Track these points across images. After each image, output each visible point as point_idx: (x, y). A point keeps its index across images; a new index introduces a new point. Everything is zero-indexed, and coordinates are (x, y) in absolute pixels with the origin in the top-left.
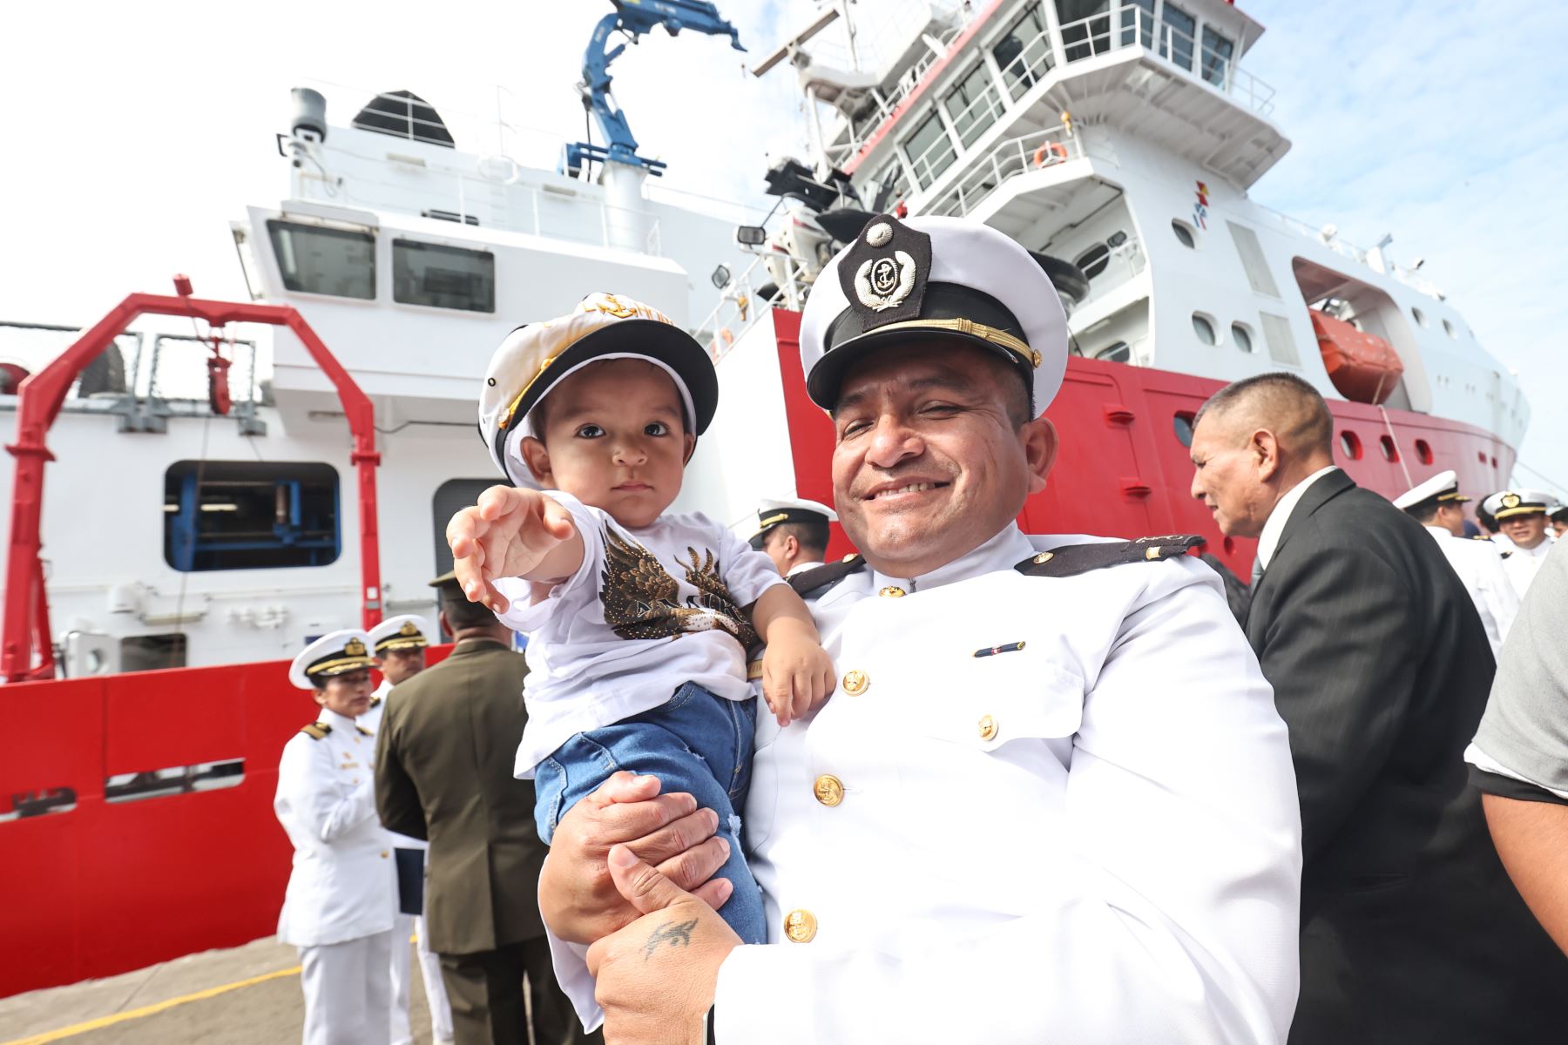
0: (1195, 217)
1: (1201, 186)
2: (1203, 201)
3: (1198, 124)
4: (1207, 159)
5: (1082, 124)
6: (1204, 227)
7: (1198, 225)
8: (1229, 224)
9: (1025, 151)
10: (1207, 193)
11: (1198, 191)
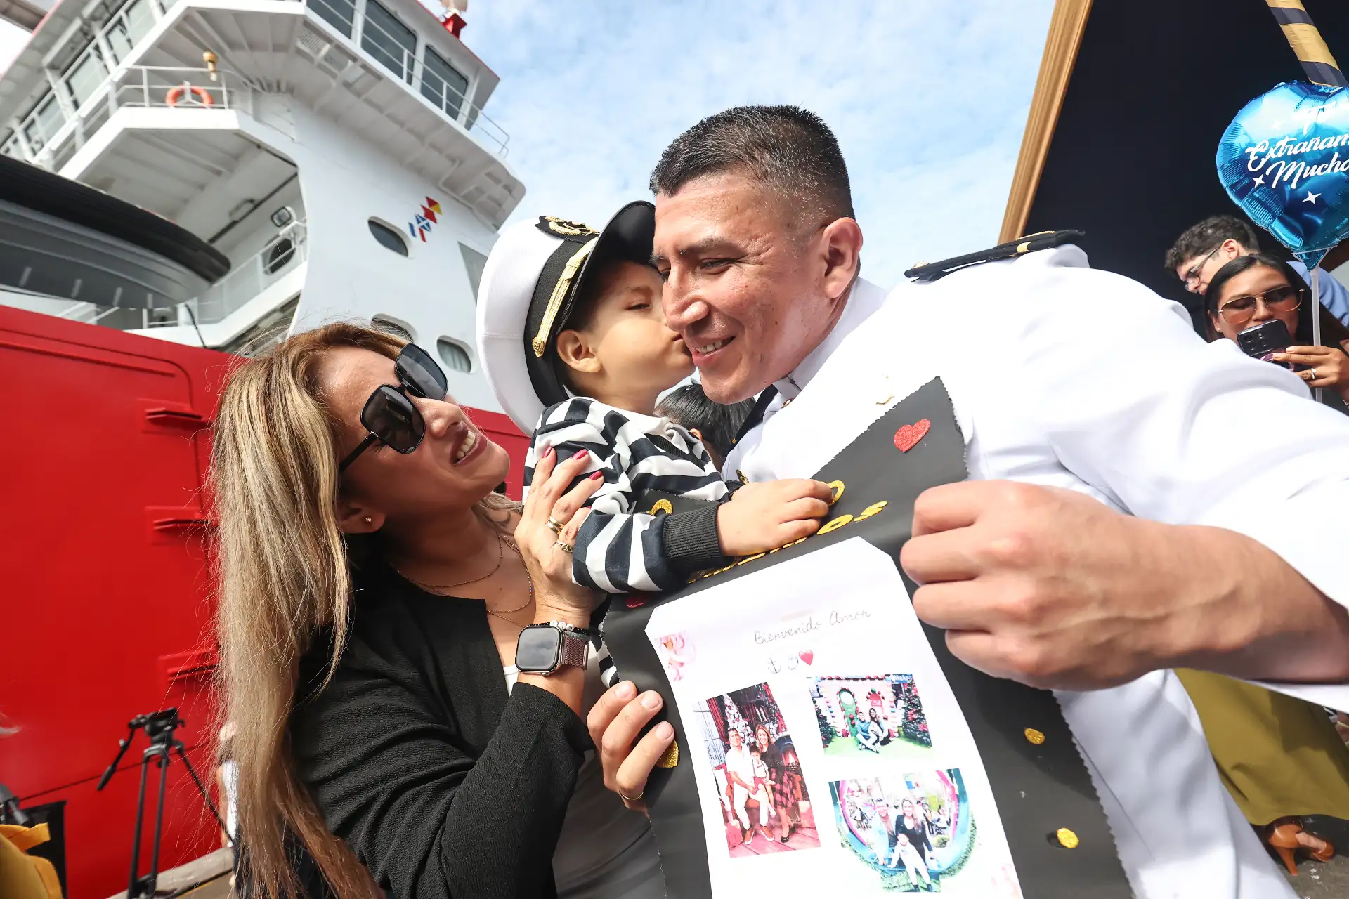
0: (411, 226)
1: (432, 203)
2: (430, 215)
3: (420, 137)
4: (443, 179)
5: (258, 87)
6: (424, 239)
7: (414, 234)
8: (462, 246)
9: (149, 83)
10: (439, 212)
11: (427, 206)
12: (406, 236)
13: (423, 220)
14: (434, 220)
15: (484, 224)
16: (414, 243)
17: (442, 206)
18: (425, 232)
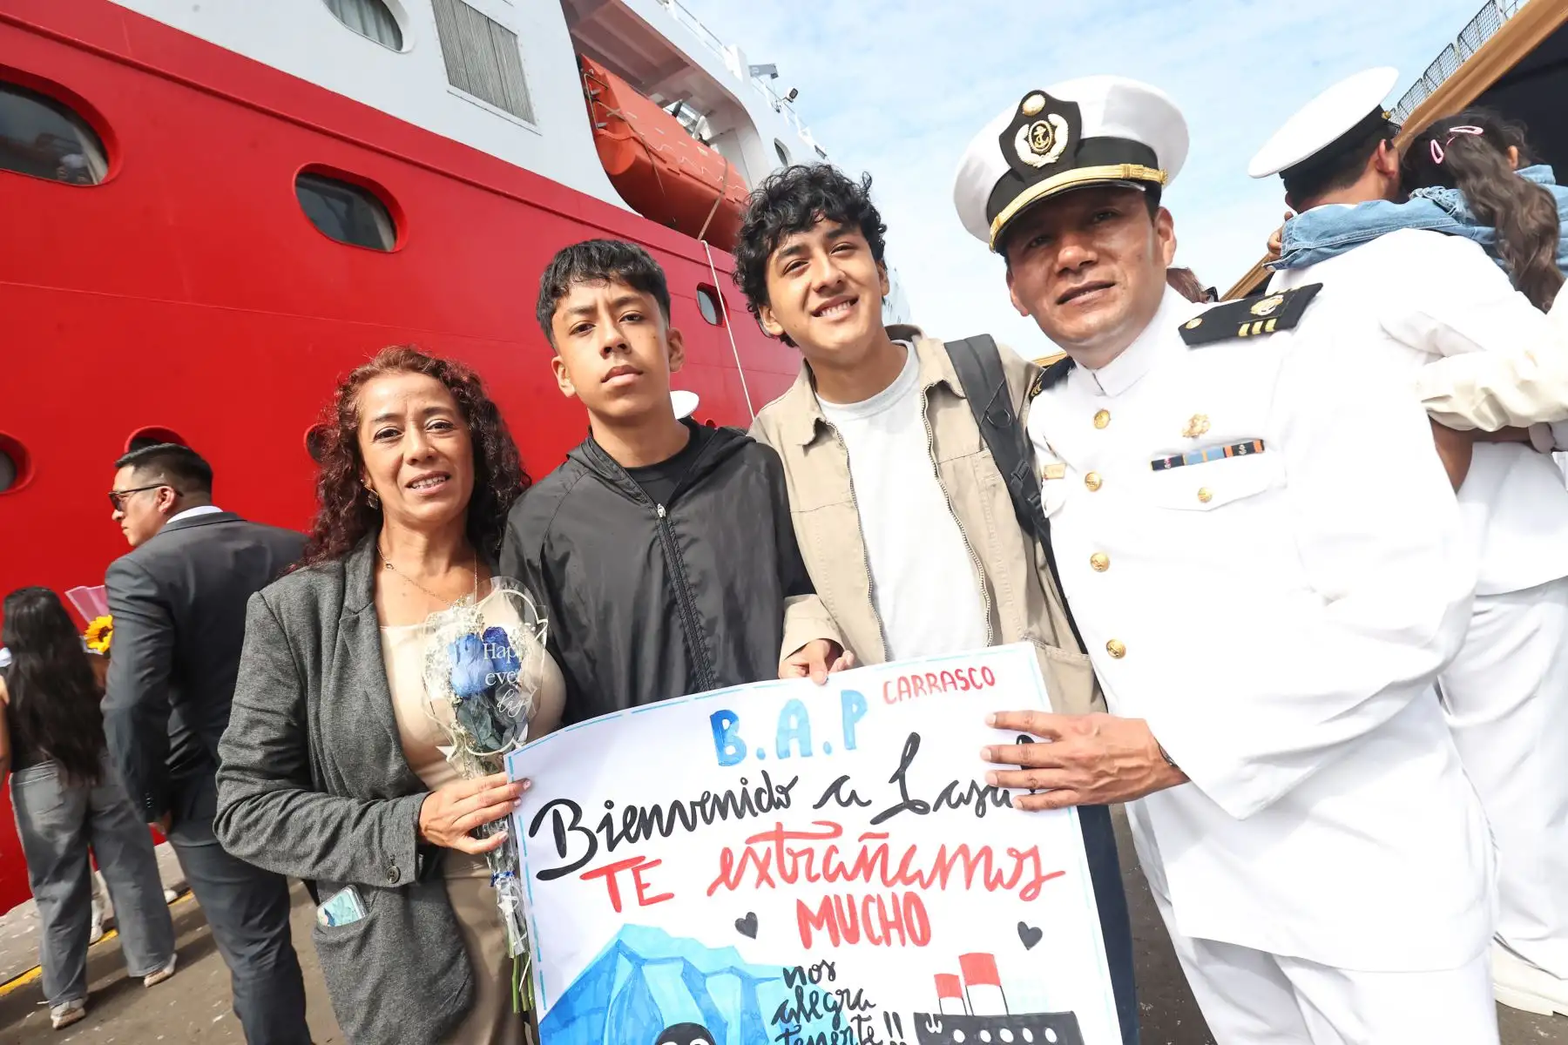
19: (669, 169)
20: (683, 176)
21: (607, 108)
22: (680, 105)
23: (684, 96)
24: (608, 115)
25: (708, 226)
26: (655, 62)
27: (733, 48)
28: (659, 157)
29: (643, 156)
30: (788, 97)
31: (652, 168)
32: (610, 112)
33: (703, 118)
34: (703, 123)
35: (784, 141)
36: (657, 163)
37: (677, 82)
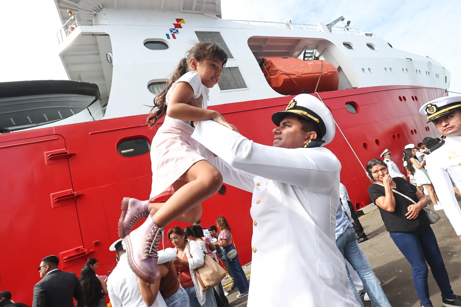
0: (168, 35)
1: (179, 20)
2: (178, 26)
6: (175, 38)
7: (169, 38)
10: (184, 22)
11: (176, 23)
12: (165, 40)
13: (174, 29)
14: (180, 27)
15: (212, 18)
16: (170, 42)
17: (185, 20)
18: (175, 34)
19: (297, 76)
20: (303, 76)
21: (272, 69)
22: (305, 51)
23: (306, 47)
24: (274, 71)
25: (318, 86)
26: (291, 44)
27: (319, 24)
28: (292, 75)
29: (286, 77)
30: (347, 25)
31: (291, 79)
32: (274, 70)
33: (315, 50)
34: (315, 52)
35: (347, 41)
36: (292, 77)
37: (301, 45)
